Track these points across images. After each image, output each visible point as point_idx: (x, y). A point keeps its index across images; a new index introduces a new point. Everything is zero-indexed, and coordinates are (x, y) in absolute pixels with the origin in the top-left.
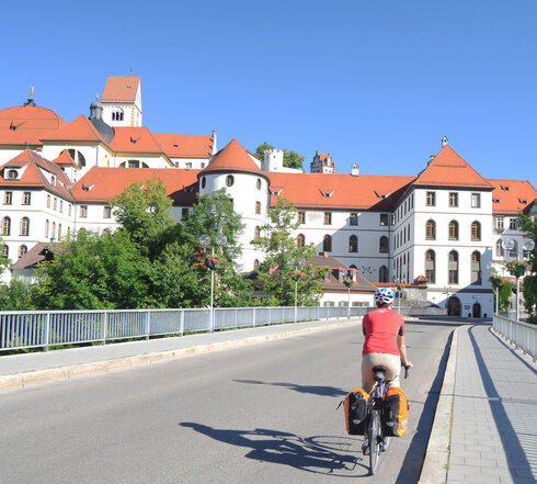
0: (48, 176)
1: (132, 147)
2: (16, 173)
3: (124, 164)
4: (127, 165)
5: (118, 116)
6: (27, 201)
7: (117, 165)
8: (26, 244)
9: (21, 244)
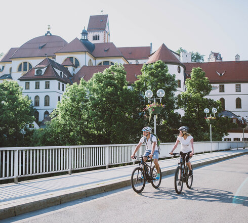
0: (58, 72)
1: (105, 54)
2: (41, 71)
3: (101, 63)
4: (102, 64)
5: (96, 38)
6: (47, 86)
7: (97, 64)
8: (48, 110)
9: (45, 110)
